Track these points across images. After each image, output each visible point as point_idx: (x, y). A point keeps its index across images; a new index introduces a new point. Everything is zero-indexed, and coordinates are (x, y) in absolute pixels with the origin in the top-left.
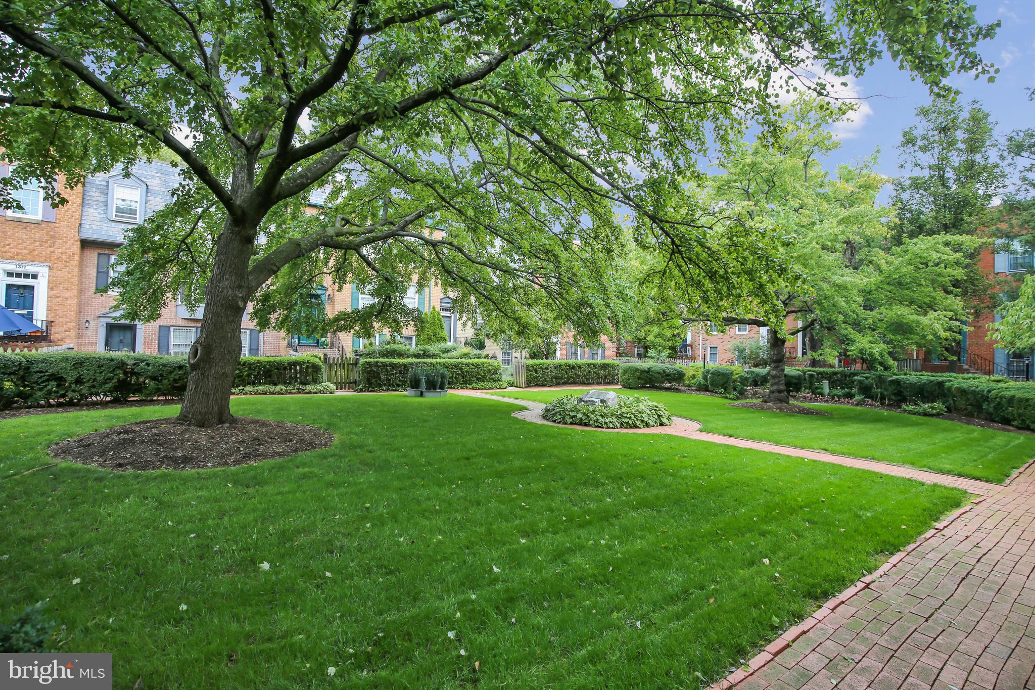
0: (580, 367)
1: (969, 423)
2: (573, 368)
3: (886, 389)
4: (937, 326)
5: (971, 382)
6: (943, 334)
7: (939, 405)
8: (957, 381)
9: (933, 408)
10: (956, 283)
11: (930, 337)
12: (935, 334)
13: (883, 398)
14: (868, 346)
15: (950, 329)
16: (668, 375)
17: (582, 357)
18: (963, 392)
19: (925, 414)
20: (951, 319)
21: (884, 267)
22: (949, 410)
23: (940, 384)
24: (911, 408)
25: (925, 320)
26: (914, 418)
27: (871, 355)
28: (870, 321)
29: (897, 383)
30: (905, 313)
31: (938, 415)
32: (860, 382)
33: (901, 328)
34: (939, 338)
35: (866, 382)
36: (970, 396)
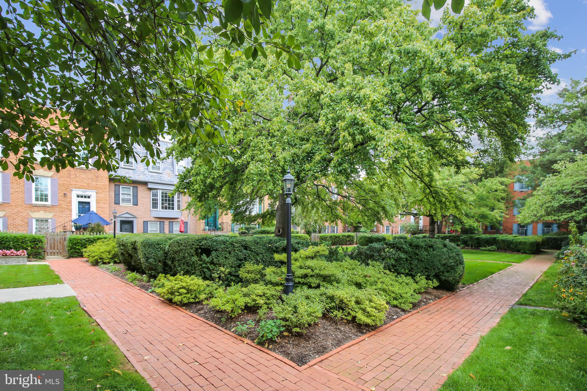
0: (339, 237)
1: (505, 253)
2: (337, 237)
3: (473, 242)
4: (497, 216)
5: (505, 237)
6: (499, 219)
7: (494, 247)
8: (500, 237)
9: (492, 248)
10: (503, 199)
11: (494, 220)
12: (496, 219)
13: (472, 246)
14: (472, 224)
15: (501, 217)
16: (379, 239)
17: (328, 232)
18: (503, 241)
19: (489, 250)
20: (502, 213)
21: (476, 191)
22: (498, 249)
23: (495, 239)
24: (484, 248)
25: (492, 213)
26: (486, 252)
27: (474, 227)
28: (472, 214)
29: (478, 239)
30: (485, 210)
31: (494, 251)
32: (463, 239)
33: (483, 217)
34: (497, 220)
35: (465, 239)
36: (506, 243)
